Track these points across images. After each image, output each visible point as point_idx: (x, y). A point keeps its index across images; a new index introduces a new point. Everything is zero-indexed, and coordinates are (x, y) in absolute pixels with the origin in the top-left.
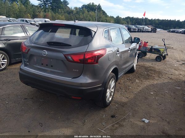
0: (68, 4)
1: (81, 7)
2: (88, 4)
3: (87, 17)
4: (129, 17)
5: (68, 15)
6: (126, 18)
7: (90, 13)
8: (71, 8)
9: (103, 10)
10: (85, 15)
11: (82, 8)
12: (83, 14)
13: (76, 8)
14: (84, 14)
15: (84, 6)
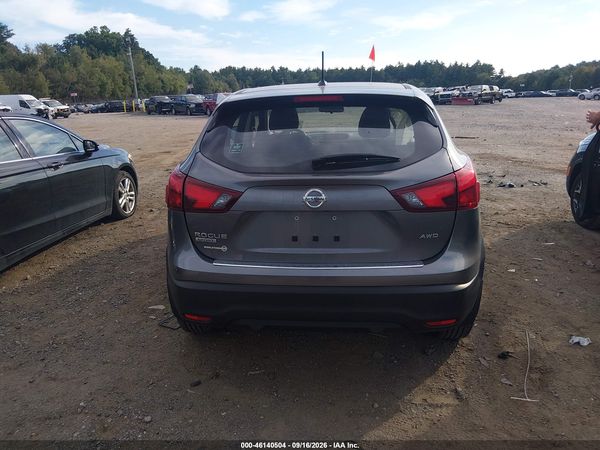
0: (10, 36)
1: (61, 43)
2: (87, 33)
3: (92, 74)
4: (230, 67)
5: (19, 74)
6: (222, 71)
7: (101, 60)
8: (27, 49)
9: (143, 50)
10: (82, 70)
11: (67, 45)
12: (75, 65)
13: (44, 48)
14: (81, 68)
15: (73, 40)
